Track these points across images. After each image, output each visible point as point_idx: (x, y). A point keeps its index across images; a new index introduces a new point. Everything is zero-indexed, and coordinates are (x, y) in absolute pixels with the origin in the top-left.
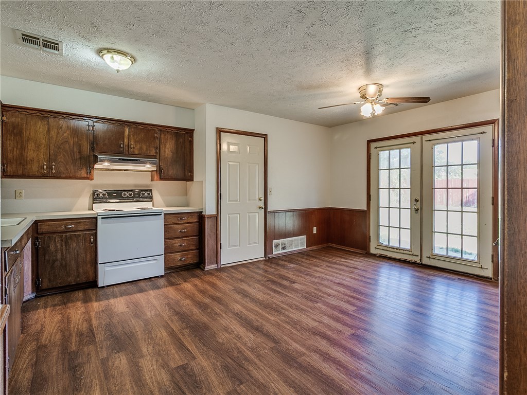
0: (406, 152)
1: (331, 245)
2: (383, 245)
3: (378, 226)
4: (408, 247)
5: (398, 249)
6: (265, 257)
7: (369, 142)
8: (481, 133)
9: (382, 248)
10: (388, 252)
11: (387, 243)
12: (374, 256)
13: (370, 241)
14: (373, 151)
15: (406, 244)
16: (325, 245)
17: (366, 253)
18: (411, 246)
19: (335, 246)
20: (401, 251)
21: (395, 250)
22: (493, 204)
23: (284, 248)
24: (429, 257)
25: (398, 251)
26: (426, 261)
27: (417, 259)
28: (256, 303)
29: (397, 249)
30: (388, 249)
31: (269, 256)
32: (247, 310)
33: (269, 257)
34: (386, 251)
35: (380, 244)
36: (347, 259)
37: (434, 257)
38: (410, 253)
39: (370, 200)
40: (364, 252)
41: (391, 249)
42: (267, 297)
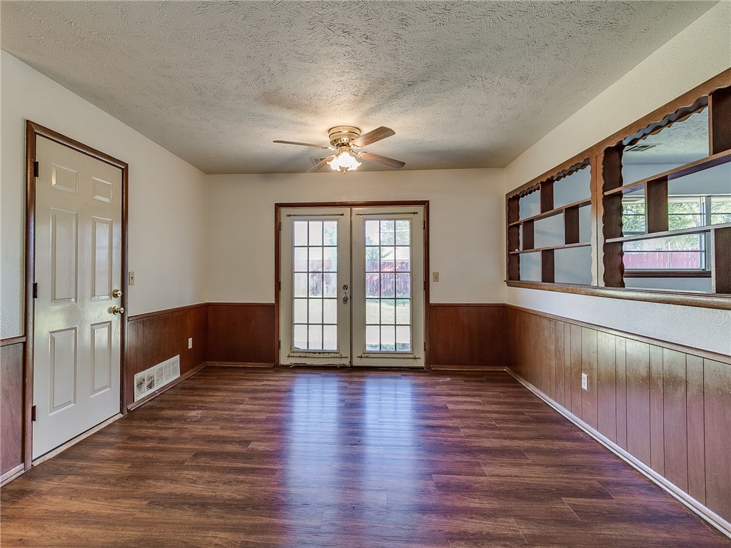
0: (331, 226)
1: (210, 363)
2: (299, 351)
3: (291, 324)
4: (335, 348)
5: (322, 352)
6: (121, 412)
7: (278, 206)
8: (414, 213)
9: (298, 354)
10: (308, 359)
11: (304, 347)
12: (287, 367)
13: (279, 348)
14: (284, 220)
15: (331, 344)
16: (201, 367)
17: (274, 367)
18: (338, 346)
19: (217, 364)
20: (326, 355)
21: (317, 355)
22: (424, 289)
23: (150, 386)
24: (361, 357)
25: (321, 355)
26: (357, 362)
27: (346, 362)
28: (244, 509)
29: (320, 353)
30: (307, 355)
31: (129, 407)
32: (250, 533)
33: (128, 410)
34: (305, 359)
35: (296, 350)
36: (263, 380)
37: (366, 355)
38: (337, 355)
39: (280, 289)
40: (271, 365)
41: (311, 355)
42: (243, 487)
